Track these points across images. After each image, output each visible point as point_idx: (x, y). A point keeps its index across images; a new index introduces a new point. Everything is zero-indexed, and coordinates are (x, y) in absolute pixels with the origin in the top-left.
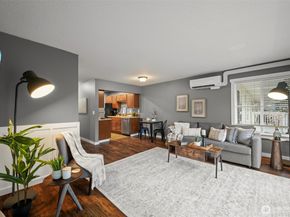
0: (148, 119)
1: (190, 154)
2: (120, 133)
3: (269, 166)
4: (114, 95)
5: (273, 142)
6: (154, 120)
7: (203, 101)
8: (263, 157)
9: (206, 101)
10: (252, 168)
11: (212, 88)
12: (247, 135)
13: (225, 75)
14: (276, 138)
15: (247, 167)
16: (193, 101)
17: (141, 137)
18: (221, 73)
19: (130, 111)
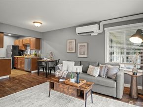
0: (45, 59)
1: (66, 90)
2: (23, 70)
3: (129, 95)
4: (21, 39)
5: (132, 76)
6: (49, 60)
7: (86, 44)
8: (125, 87)
9: (88, 44)
10: (117, 98)
11: (92, 34)
12: (114, 71)
13: (102, 24)
14: (134, 74)
15: (113, 98)
16: (79, 45)
17: (38, 73)
18: (99, 23)
19: (34, 52)
